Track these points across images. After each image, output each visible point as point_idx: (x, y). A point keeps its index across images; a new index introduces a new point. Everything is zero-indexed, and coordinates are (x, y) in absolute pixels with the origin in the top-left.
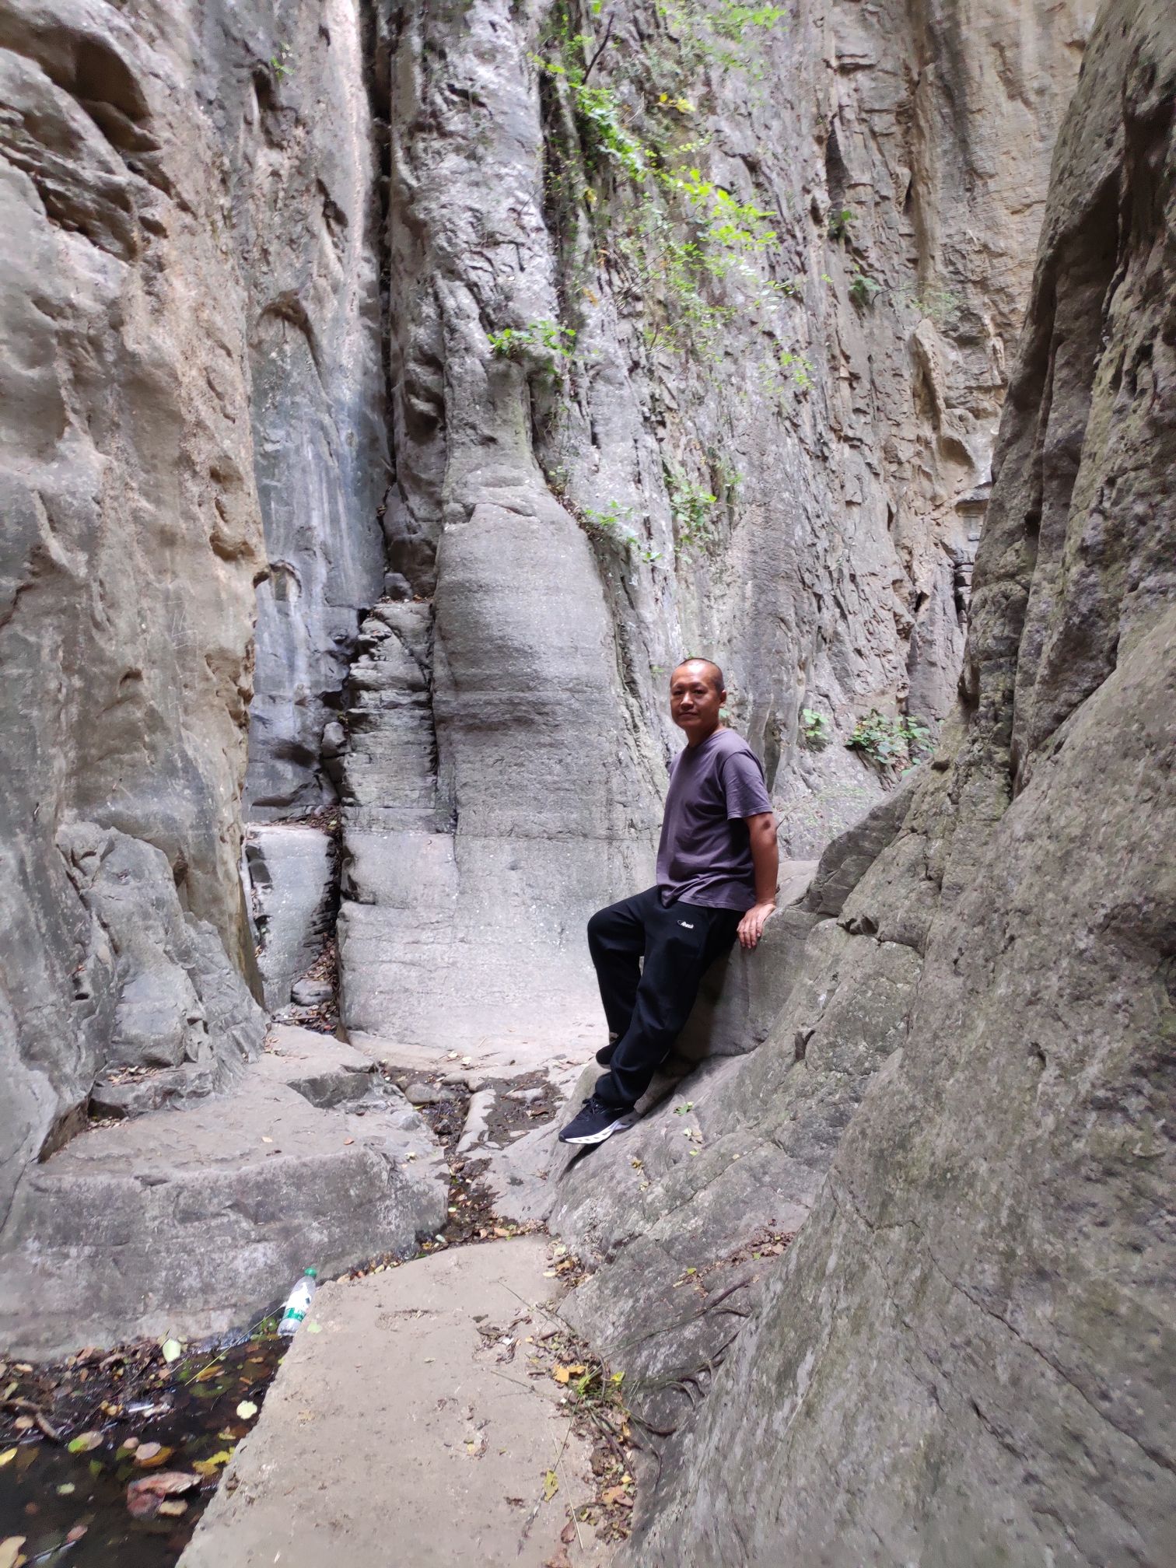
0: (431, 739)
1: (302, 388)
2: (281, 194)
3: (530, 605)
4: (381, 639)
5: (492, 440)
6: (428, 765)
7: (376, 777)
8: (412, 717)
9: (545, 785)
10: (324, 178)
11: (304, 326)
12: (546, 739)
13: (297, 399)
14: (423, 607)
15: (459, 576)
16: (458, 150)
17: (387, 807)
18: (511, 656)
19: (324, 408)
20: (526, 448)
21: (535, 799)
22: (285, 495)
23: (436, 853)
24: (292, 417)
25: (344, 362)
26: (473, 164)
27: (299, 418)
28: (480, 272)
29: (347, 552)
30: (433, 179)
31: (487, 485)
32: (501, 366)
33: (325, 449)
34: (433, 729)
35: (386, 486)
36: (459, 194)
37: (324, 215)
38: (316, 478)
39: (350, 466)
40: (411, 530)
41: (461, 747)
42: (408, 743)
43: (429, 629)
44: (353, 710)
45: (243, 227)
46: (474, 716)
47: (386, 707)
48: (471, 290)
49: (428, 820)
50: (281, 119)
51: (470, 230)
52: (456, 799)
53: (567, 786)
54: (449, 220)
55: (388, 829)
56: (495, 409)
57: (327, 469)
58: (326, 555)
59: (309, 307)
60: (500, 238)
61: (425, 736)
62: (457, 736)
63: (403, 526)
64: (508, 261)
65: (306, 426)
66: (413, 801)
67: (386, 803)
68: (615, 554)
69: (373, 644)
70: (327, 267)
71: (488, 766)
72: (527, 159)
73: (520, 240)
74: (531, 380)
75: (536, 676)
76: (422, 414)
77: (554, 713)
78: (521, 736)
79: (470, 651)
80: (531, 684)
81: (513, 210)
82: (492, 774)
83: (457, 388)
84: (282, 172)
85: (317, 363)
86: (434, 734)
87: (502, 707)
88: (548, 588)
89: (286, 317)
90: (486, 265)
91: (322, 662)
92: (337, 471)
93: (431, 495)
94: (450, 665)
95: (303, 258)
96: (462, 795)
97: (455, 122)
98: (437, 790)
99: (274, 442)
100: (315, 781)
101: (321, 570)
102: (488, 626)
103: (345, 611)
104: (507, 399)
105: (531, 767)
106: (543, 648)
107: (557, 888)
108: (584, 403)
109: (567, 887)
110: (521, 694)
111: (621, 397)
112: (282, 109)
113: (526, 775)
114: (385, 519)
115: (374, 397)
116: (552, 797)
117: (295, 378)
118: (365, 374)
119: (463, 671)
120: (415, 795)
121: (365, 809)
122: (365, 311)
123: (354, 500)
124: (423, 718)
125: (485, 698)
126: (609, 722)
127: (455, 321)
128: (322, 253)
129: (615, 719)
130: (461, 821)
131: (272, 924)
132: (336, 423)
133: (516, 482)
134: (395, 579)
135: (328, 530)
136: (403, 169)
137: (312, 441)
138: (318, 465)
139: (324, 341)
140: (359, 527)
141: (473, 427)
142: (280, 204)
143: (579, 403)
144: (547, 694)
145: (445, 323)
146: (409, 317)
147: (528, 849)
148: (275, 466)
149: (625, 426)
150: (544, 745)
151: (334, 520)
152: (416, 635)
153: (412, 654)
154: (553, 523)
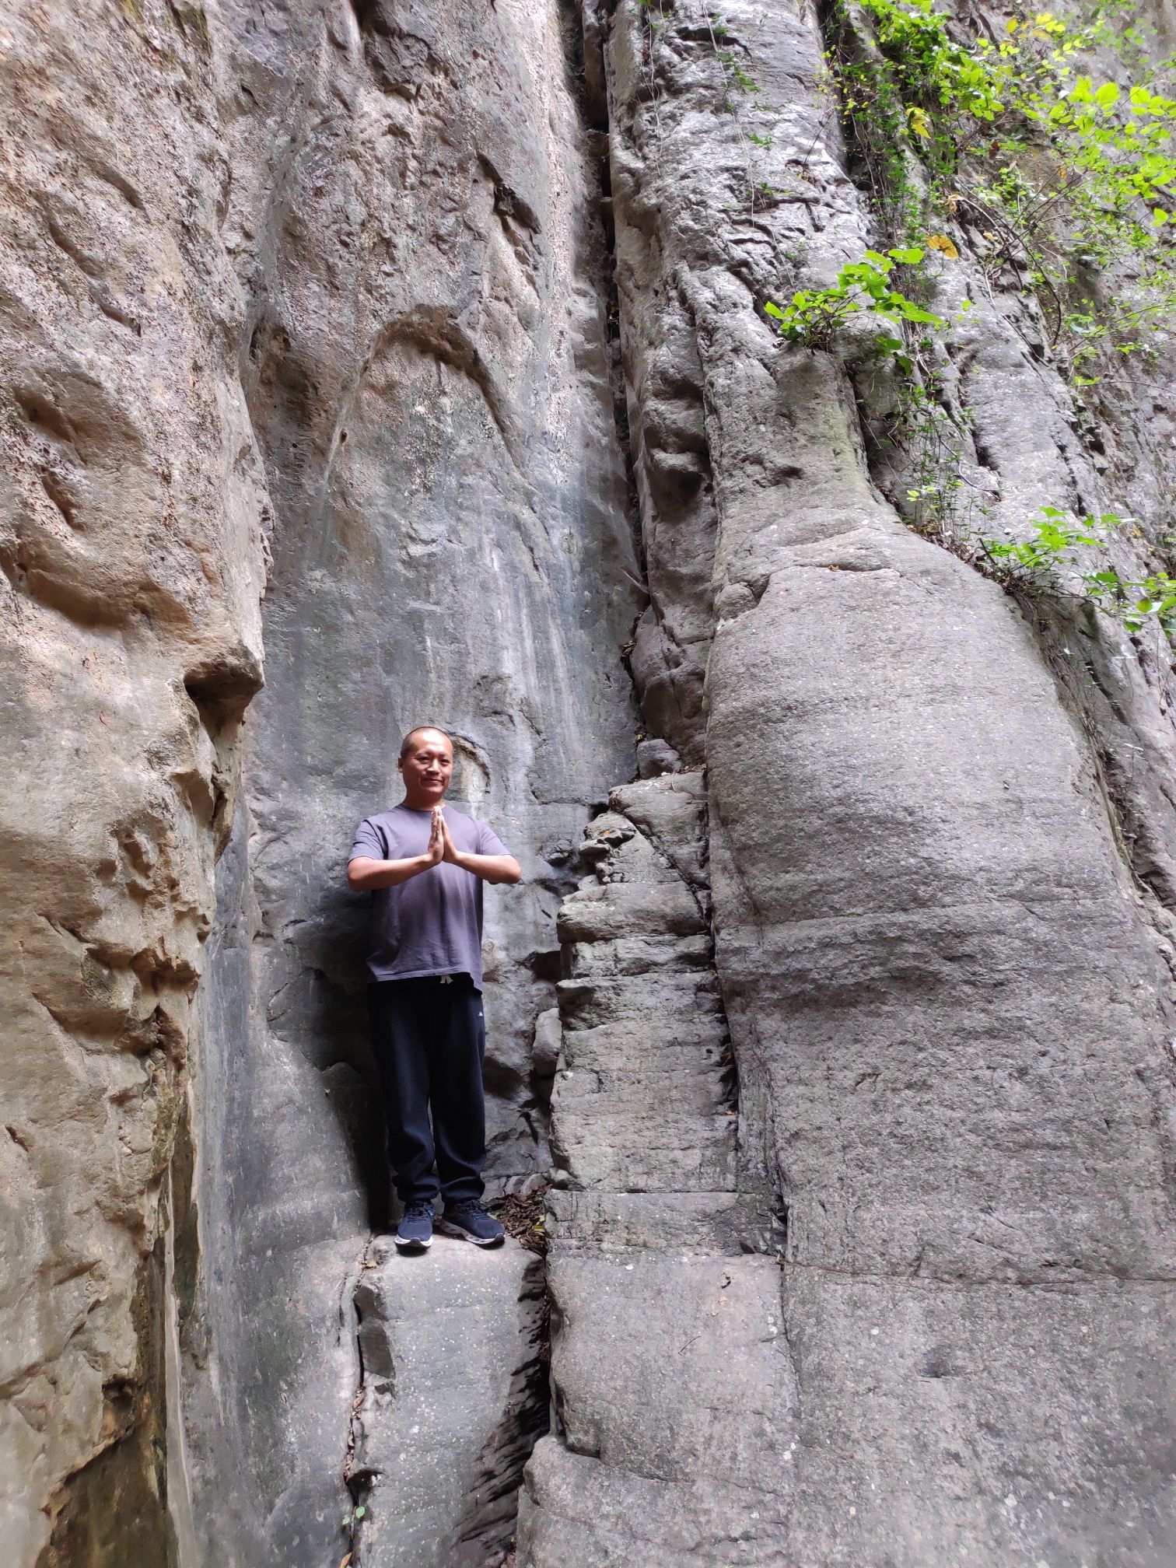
0: (719, 1031)
1: (479, 465)
2: (413, 164)
3: (897, 726)
4: (617, 843)
5: (794, 473)
6: (717, 1089)
7: (611, 1123)
8: (678, 988)
9: (990, 1137)
10: (491, 155)
11: (475, 371)
12: (975, 1019)
13: (469, 480)
14: (692, 778)
15: (747, 697)
16: (700, 106)
17: (634, 1191)
18: (867, 836)
19: (519, 496)
20: (858, 476)
21: (971, 1173)
22: (450, 625)
23: (740, 1312)
24: (461, 507)
25: (551, 428)
26: (726, 117)
27: (476, 510)
28: (750, 246)
29: (568, 712)
30: (667, 149)
31: (790, 542)
32: (798, 359)
33: (526, 558)
34: (721, 1010)
35: (634, 611)
36: (708, 156)
37: (497, 210)
38: (508, 600)
39: (570, 584)
40: (672, 661)
41: (778, 1048)
42: (674, 1042)
43: (702, 815)
44: (565, 984)
45: (338, 198)
46: (801, 975)
47: (627, 972)
48: (738, 274)
49: (720, 1221)
50: (400, 49)
51: (728, 194)
52: (778, 1168)
53: (1048, 1134)
54: (694, 191)
55: (636, 1247)
56: (793, 424)
57: (529, 588)
58: (531, 720)
59: (481, 344)
60: (778, 196)
61: (706, 1027)
62: (769, 1024)
63: (658, 661)
64: (794, 222)
65: (488, 521)
66: (687, 1175)
67: (632, 1181)
68: (1066, 620)
69: (602, 854)
70: (507, 285)
71: (842, 1089)
72: (811, 98)
73: (810, 195)
74: (852, 372)
75: (931, 873)
76: (673, 472)
77: (988, 954)
78: (915, 1017)
79: (778, 839)
80: (923, 892)
81: (797, 162)
82: (855, 1109)
83: (725, 412)
84: (410, 130)
85: (503, 429)
86: (724, 1021)
87: (860, 949)
88: (933, 690)
89: (441, 357)
90: (760, 236)
91: (528, 901)
92: (547, 590)
93: (699, 597)
94: (741, 872)
95: (461, 266)
96: (795, 1161)
97: (692, 72)
98: (738, 1147)
99: (425, 542)
100: (523, 1125)
101: (523, 745)
102: (810, 781)
103: (567, 809)
104: (812, 404)
105: (949, 1089)
106: (939, 810)
107: (1069, 1435)
108: (955, 404)
109: (1097, 1433)
110: (901, 918)
111: (1023, 385)
112: (402, 36)
113: (938, 1111)
114: (633, 659)
115: (604, 479)
116: (1014, 1167)
117: (463, 447)
118: (587, 445)
119: (767, 881)
120: (693, 1159)
121: (590, 1196)
122: (583, 361)
123: (581, 636)
124: (700, 988)
125: (817, 934)
126: (1131, 965)
127: (712, 316)
128: (495, 261)
129: (1143, 956)
130: (794, 1228)
131: (382, 1496)
132: (542, 520)
133: (844, 527)
134: (653, 748)
135: (533, 680)
136: (623, 156)
137: (499, 545)
138: (511, 580)
139: (512, 395)
140: (590, 674)
141: (758, 460)
142: (411, 179)
143: (947, 406)
144: (965, 911)
145: (699, 326)
146: (646, 343)
147: (969, 1314)
148: (429, 579)
149: (1038, 427)
150: (972, 1035)
151: (544, 665)
152: (678, 828)
153: (673, 865)
154: (926, 572)
